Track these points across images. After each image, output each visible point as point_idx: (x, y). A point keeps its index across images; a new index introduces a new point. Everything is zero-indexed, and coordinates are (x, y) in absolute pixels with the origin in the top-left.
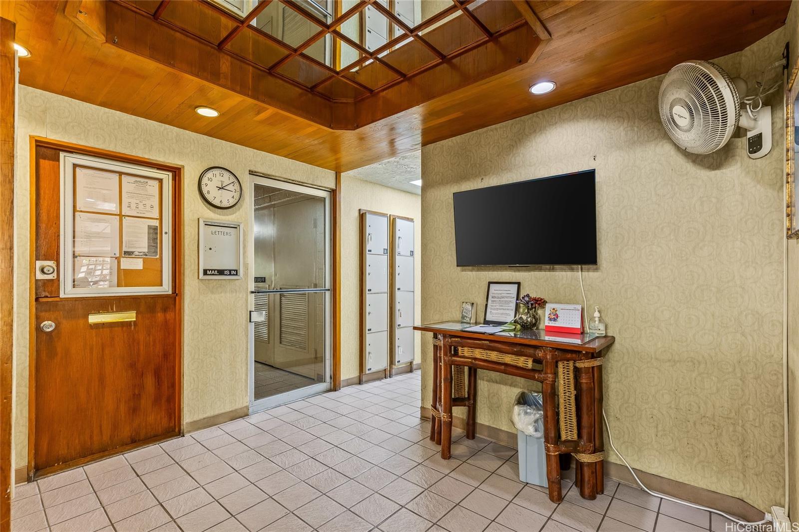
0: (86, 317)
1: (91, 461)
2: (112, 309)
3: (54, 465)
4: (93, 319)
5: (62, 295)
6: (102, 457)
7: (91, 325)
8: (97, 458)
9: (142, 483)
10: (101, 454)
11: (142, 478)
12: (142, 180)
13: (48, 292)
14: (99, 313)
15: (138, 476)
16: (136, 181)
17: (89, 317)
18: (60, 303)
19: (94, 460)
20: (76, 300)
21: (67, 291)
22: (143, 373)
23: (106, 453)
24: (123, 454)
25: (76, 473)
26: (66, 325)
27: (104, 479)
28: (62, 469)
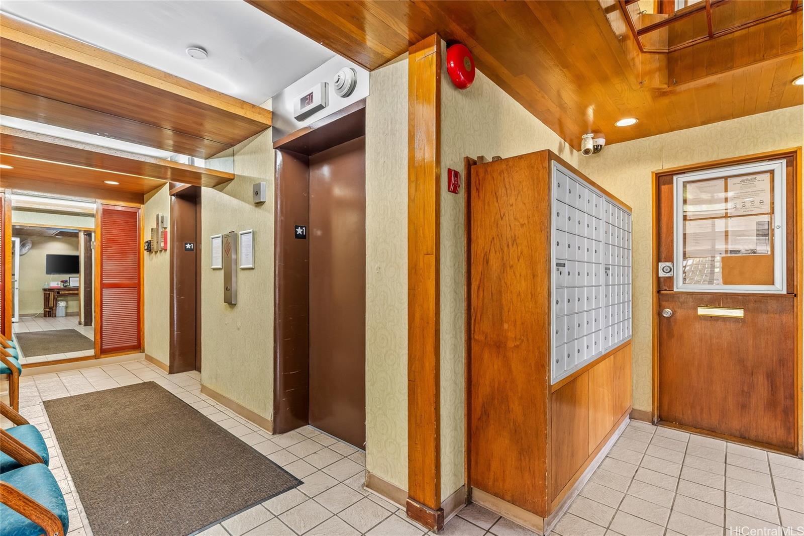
0: (696, 309)
1: (698, 433)
2: (719, 304)
3: (673, 423)
4: (702, 311)
5: (675, 290)
6: (708, 435)
7: (700, 316)
8: (704, 434)
9: (724, 470)
10: (709, 432)
11: (728, 466)
12: (749, 177)
13: (667, 286)
14: (707, 306)
15: (725, 463)
16: (743, 181)
17: (699, 309)
18: (675, 295)
19: (701, 433)
20: (687, 294)
21: (679, 286)
22: (752, 372)
23: (714, 434)
24: (727, 442)
25: (683, 435)
26: (680, 313)
27: (698, 450)
28: (675, 427)
